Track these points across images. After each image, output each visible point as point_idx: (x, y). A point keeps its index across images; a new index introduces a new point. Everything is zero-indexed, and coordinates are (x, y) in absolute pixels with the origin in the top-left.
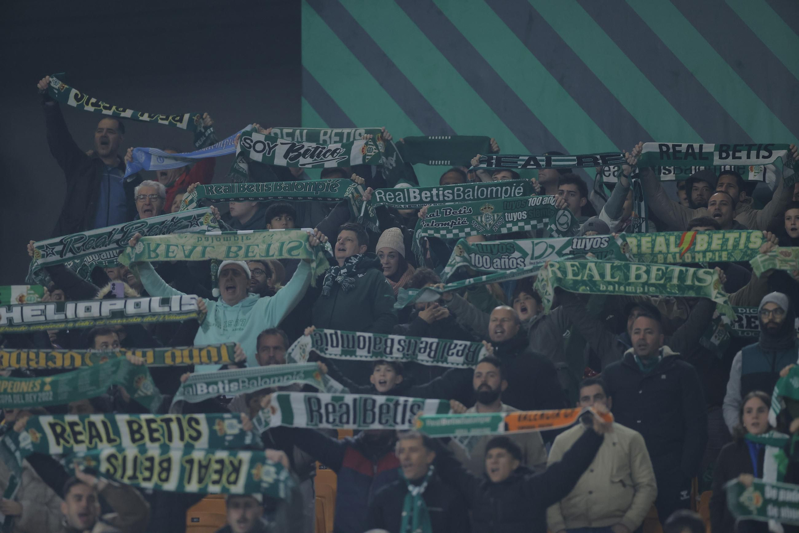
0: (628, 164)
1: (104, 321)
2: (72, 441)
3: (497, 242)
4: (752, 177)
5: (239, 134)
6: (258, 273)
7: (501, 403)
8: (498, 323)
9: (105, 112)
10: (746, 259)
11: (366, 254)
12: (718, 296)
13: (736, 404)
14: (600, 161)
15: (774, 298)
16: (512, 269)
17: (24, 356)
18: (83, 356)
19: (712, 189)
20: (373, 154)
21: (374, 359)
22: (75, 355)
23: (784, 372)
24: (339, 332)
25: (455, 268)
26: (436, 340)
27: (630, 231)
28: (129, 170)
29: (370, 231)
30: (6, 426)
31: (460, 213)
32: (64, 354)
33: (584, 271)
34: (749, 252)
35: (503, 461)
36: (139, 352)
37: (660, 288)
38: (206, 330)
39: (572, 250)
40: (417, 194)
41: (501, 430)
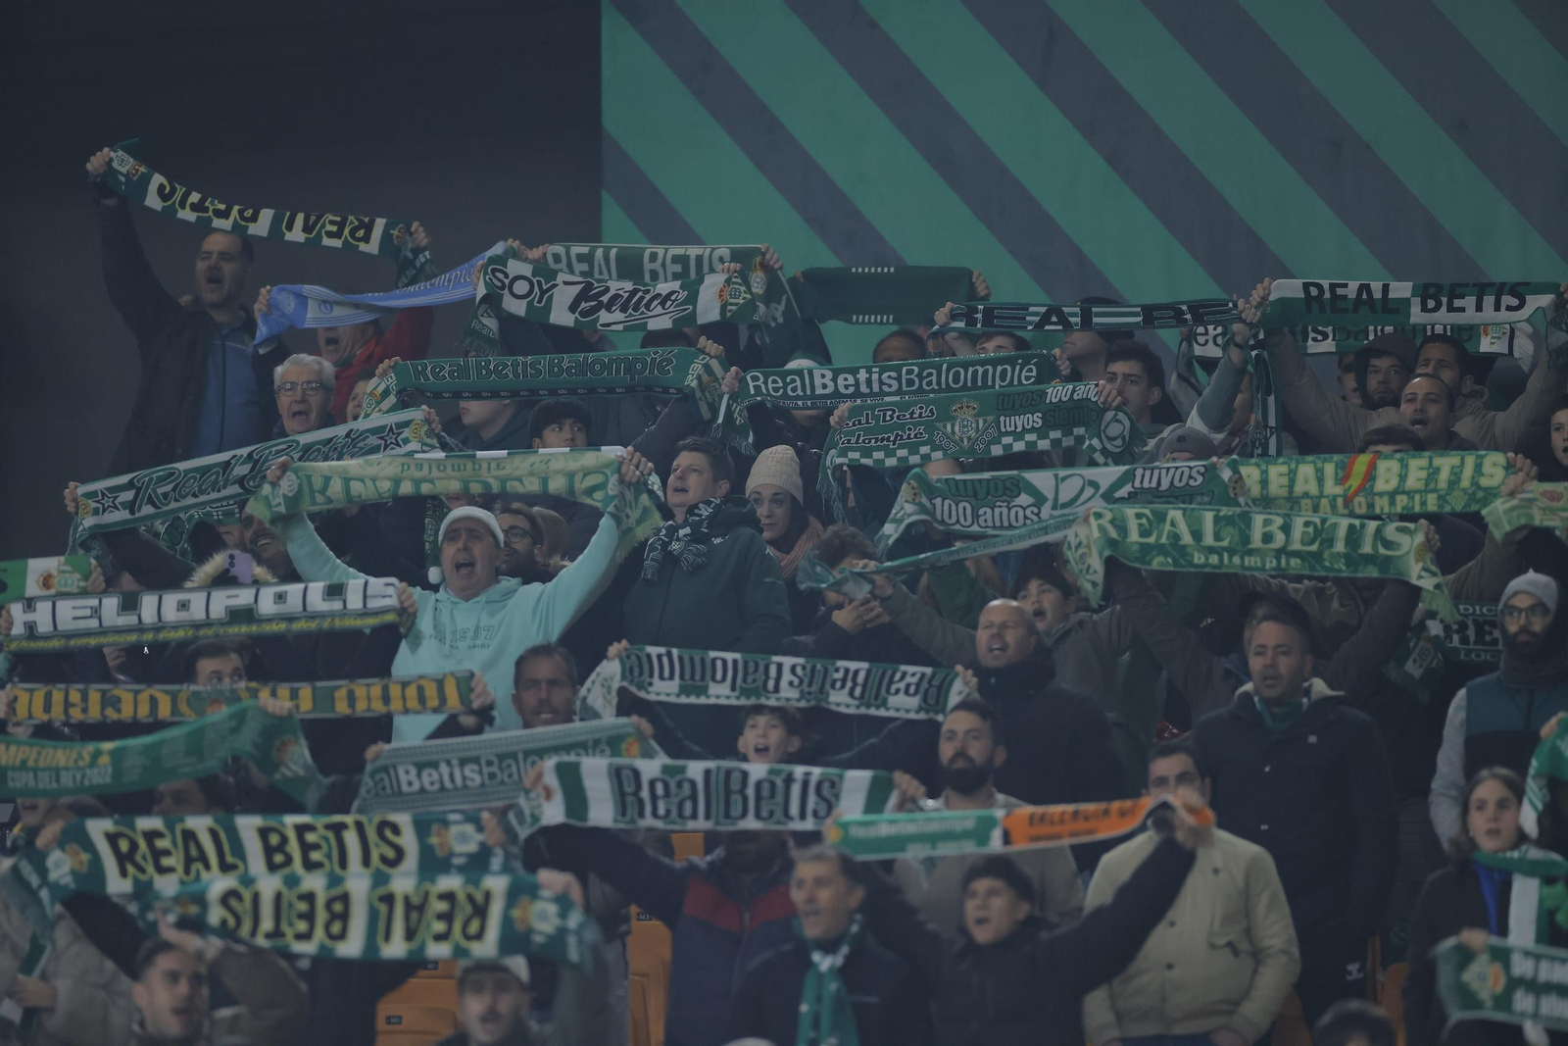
0: (1244, 321)
1: (214, 629)
2: (150, 869)
3: (986, 475)
4: (1486, 345)
5: (480, 262)
6: (516, 535)
7: (994, 790)
8: (995, 631)
9: (217, 223)
10: (1474, 507)
11: (727, 499)
12: (1424, 574)
13: (1454, 793)
14: (1188, 317)
15: (1531, 584)
16: (1016, 527)
17: (58, 697)
18: (174, 697)
19: (1408, 371)
20: (741, 301)
21: (743, 701)
22: (160, 696)
23: (1548, 729)
24: (675, 652)
25: (903, 526)
26: (865, 665)
27: (1247, 454)
28: (262, 331)
29: (736, 453)
30: (23, 835)
31: (911, 418)
32: (137, 693)
33: (1162, 525)
34: (1480, 494)
35: (998, 903)
36: (284, 690)
37: (1311, 560)
38: (415, 645)
39: (1132, 490)
40: (827, 381)
41: (996, 844)
